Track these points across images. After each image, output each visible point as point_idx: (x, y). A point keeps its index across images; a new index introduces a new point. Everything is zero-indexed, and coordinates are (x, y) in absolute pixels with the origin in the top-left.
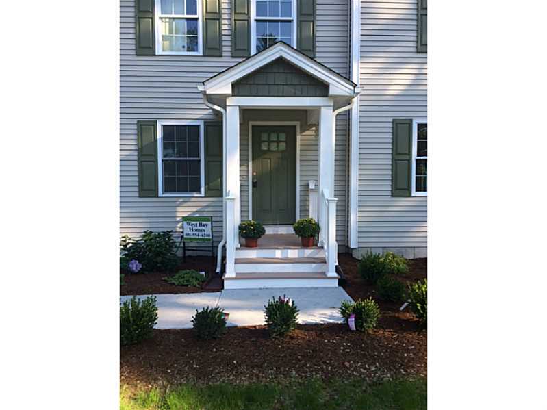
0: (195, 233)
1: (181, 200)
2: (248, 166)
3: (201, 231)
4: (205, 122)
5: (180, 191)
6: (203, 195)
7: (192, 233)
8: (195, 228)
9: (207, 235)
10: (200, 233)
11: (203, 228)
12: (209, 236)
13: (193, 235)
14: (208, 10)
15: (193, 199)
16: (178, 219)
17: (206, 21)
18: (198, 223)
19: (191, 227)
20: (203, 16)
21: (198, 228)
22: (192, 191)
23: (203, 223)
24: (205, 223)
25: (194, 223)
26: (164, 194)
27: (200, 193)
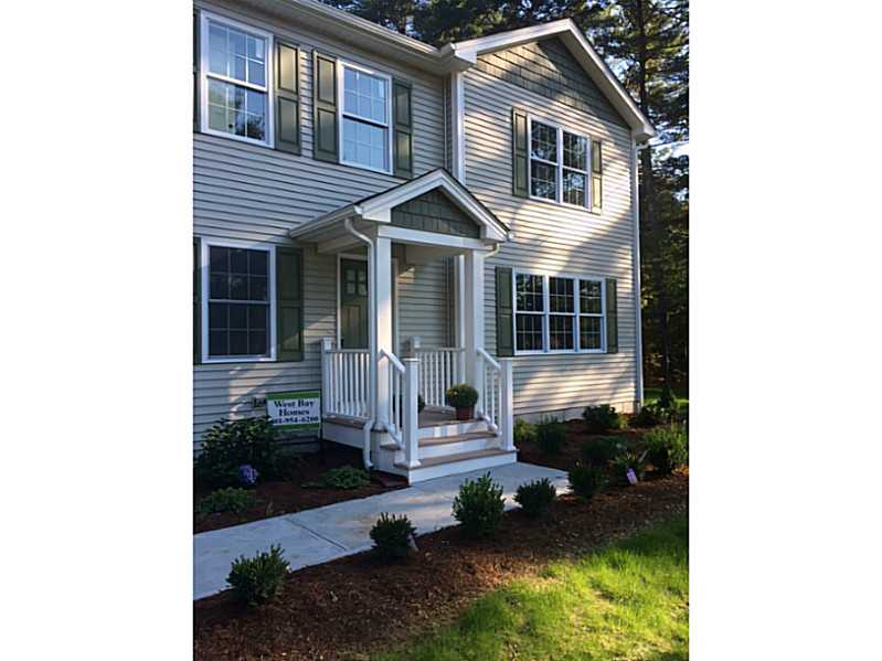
0: (289, 417)
1: (238, 368)
2: (336, 315)
3: (301, 413)
4: (277, 248)
5: (235, 353)
6: (273, 359)
7: (283, 418)
8: (289, 409)
9: (312, 419)
10: (299, 417)
11: (306, 408)
12: (316, 419)
13: (287, 420)
14: (282, 85)
15: (258, 366)
16: (233, 399)
17: (279, 101)
18: (296, 401)
19: (283, 408)
20: (274, 91)
21: (297, 408)
22: (254, 352)
23: (305, 400)
24: (309, 400)
25: (290, 401)
26: (209, 358)
27: (269, 356)
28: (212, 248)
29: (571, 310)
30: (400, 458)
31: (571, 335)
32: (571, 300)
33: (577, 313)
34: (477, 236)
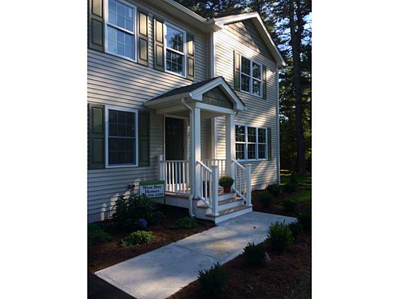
0: (150, 194)
2: (163, 144)
3: (155, 191)
4: (139, 111)
6: (137, 165)
7: (147, 194)
8: (150, 190)
9: (161, 194)
10: (155, 194)
11: (157, 189)
14: (141, 32)
17: (139, 39)
18: (153, 186)
19: (147, 190)
20: (137, 35)
21: (154, 189)
23: (157, 185)
24: (159, 185)
25: (151, 186)
26: (109, 166)
27: (135, 164)
28: (110, 110)
29: (255, 142)
30: (209, 212)
31: (255, 153)
32: (255, 137)
33: (257, 143)
34: (232, 108)
